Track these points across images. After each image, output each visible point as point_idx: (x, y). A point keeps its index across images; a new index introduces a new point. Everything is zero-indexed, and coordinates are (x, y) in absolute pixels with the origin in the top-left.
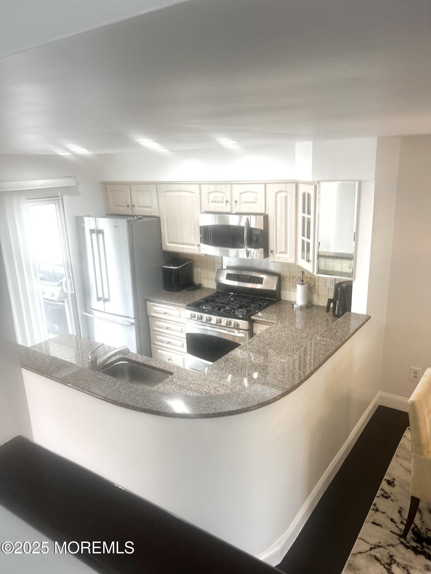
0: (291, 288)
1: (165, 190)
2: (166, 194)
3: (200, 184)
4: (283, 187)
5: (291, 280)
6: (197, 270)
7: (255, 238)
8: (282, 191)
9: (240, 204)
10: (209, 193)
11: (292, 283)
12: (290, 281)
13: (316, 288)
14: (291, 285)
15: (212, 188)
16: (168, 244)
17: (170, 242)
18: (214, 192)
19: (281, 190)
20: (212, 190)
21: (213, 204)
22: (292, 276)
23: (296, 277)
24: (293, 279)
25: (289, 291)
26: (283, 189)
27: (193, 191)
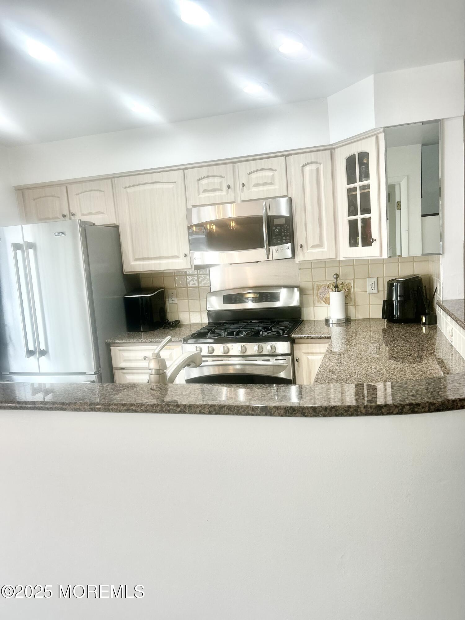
0: (316, 302)
1: (127, 185)
2: (129, 190)
3: (184, 169)
4: (312, 157)
5: (316, 292)
6: (171, 302)
7: (277, 231)
8: (311, 163)
9: (249, 189)
10: (199, 180)
11: (317, 295)
12: (313, 293)
13: (352, 296)
14: (316, 298)
15: (204, 172)
16: (133, 262)
17: (136, 260)
18: (208, 177)
19: (308, 161)
20: (205, 175)
21: (206, 195)
22: (316, 286)
23: (321, 286)
24: (318, 290)
25: (314, 306)
26: (313, 160)
27: (173, 180)
